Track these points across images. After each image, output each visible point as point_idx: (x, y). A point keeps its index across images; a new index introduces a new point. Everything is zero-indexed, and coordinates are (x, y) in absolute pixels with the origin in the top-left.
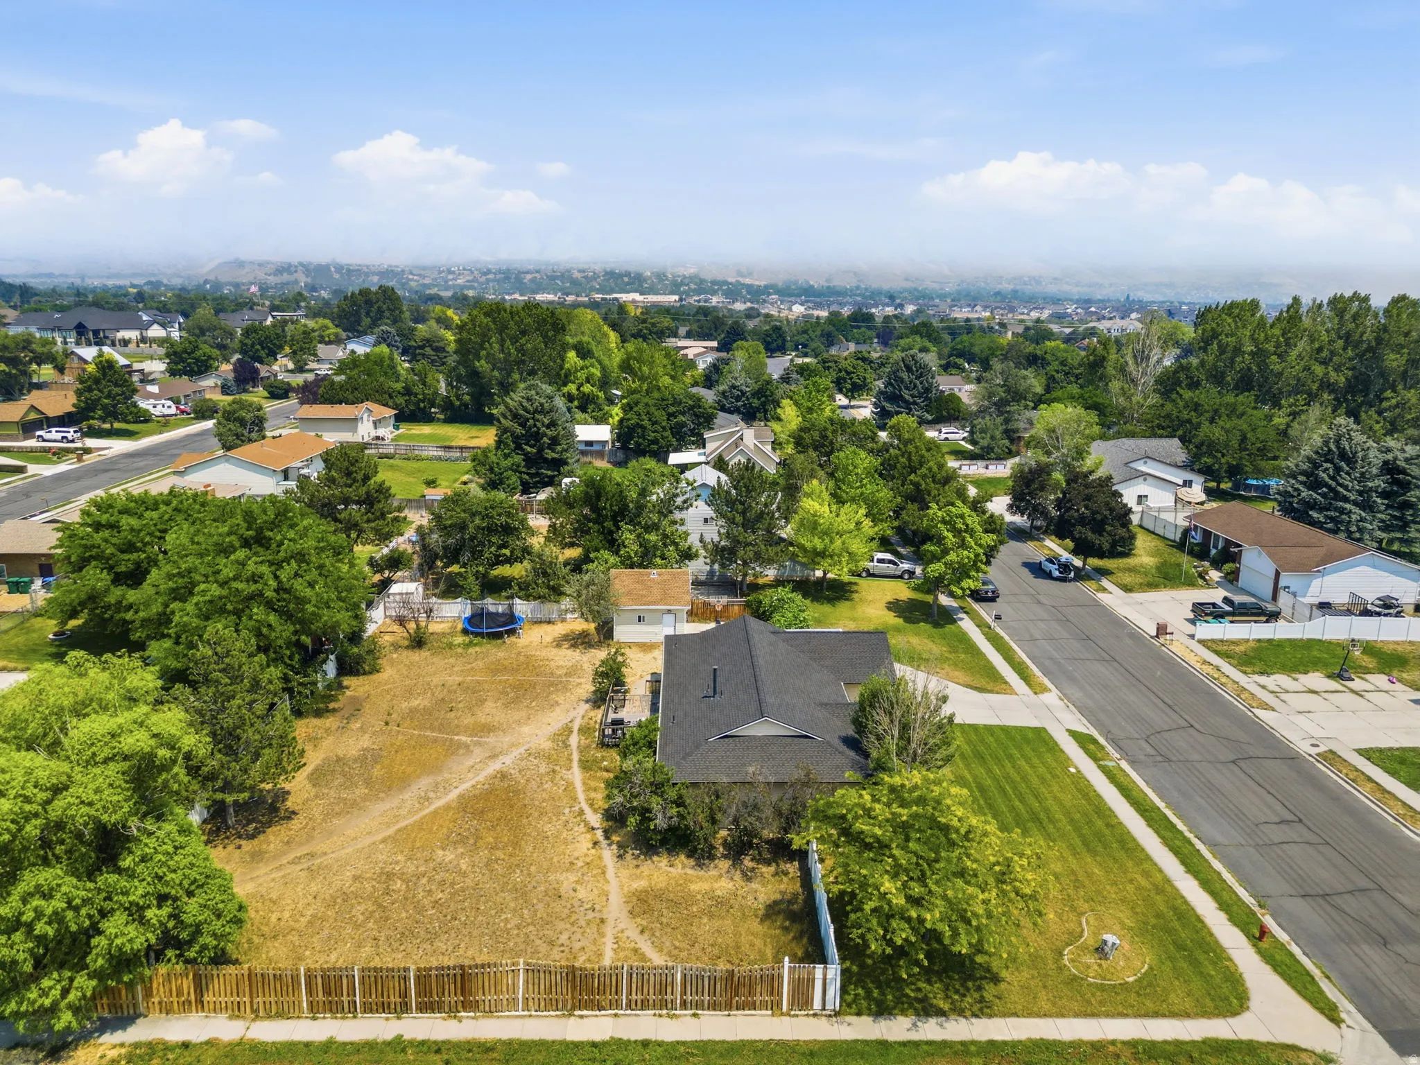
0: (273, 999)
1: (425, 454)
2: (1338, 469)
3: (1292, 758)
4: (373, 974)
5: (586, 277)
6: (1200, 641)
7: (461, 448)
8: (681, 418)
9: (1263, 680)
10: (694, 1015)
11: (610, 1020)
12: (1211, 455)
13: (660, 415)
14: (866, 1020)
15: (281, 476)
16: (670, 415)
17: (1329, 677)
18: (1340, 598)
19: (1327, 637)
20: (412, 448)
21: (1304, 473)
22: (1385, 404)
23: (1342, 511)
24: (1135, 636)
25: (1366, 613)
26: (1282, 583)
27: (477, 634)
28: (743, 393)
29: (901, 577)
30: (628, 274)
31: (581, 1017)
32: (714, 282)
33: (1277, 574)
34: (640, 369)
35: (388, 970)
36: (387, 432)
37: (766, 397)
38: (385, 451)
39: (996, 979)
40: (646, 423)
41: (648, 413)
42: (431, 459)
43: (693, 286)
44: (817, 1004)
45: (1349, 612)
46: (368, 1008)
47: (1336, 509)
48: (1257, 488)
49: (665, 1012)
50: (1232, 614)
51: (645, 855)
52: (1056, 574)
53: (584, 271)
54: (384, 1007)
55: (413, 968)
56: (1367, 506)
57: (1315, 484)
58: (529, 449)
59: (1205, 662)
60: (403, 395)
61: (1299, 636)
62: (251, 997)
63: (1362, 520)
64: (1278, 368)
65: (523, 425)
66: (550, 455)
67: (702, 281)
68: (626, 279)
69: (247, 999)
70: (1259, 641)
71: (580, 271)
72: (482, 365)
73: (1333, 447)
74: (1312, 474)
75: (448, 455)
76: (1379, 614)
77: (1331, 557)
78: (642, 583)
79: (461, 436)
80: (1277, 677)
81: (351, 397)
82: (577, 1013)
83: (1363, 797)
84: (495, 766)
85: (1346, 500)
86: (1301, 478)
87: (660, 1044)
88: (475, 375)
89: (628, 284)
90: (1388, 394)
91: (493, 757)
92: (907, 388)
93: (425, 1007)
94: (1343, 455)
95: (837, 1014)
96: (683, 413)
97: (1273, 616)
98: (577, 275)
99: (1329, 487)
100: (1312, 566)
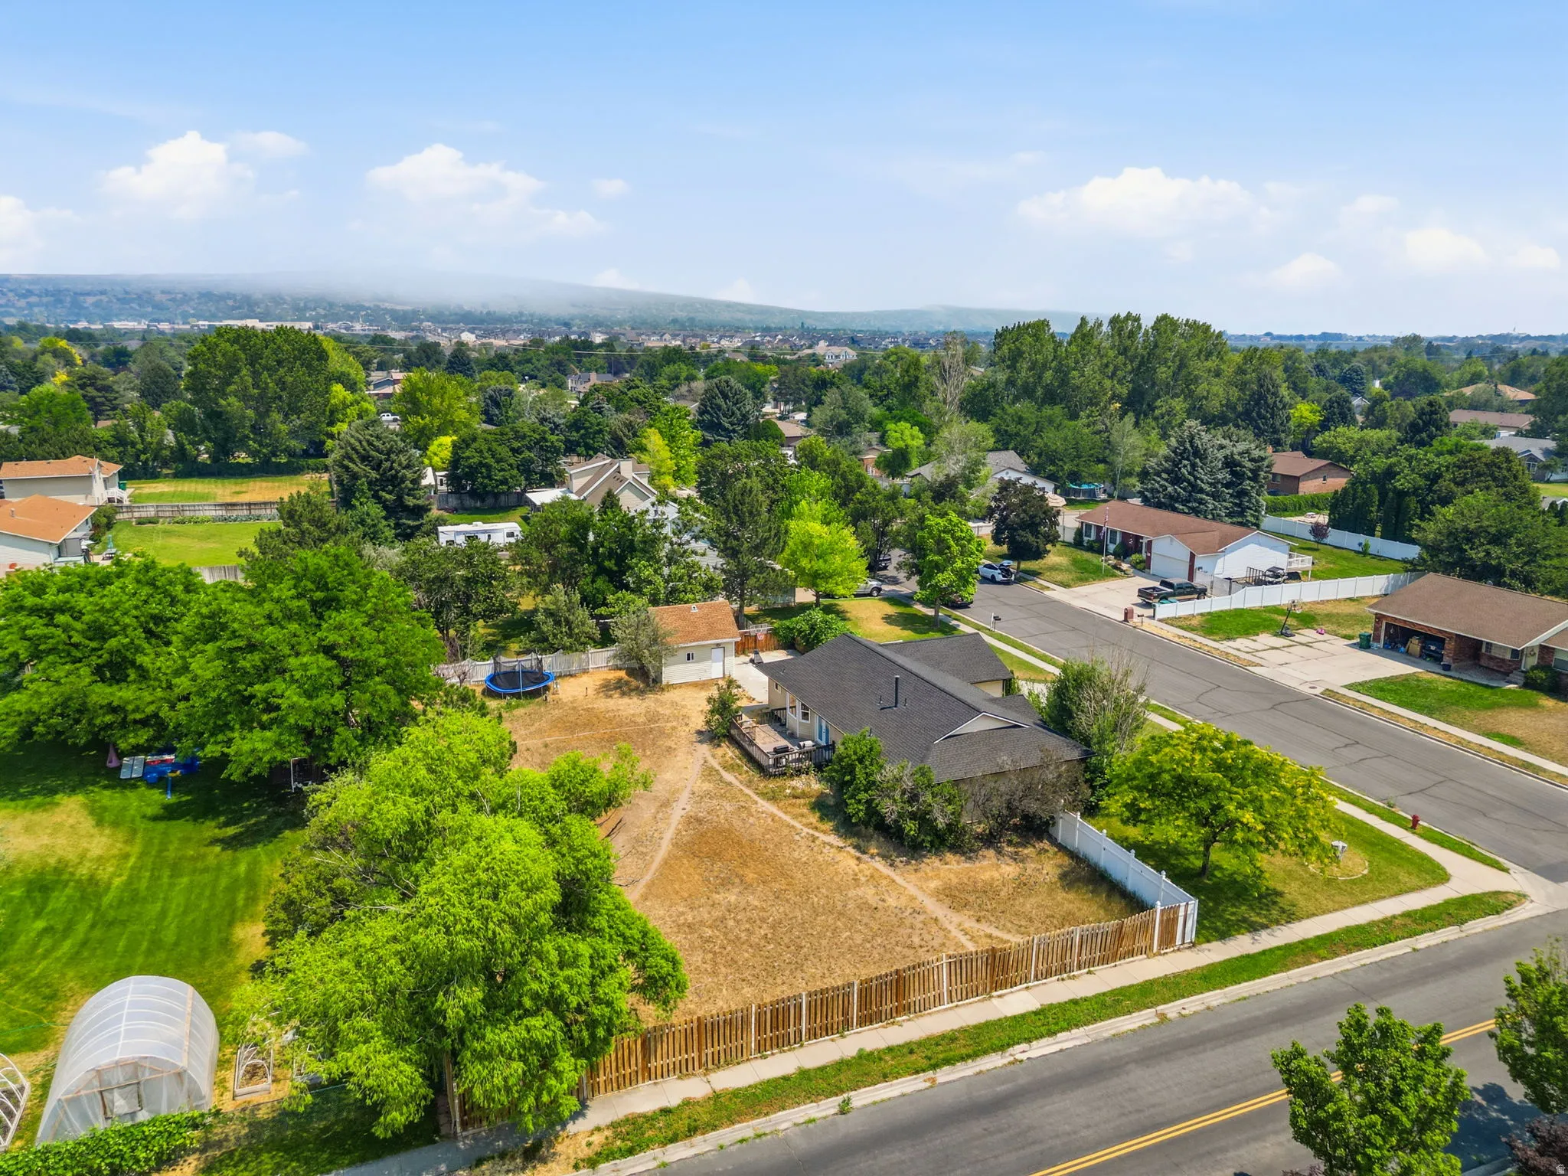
0: (722, 1046)
1: (200, 514)
2: (1194, 466)
3: (1306, 699)
4: (819, 996)
5: (173, 300)
6: (1161, 620)
7: (249, 504)
8: (527, 454)
9: (1231, 643)
10: (1089, 972)
11: (1025, 993)
12: (1053, 463)
13: (503, 451)
14: (1216, 945)
15: (55, 552)
16: (516, 451)
17: (1276, 635)
18: (1240, 573)
19: (1247, 606)
20: (181, 509)
21: (1166, 471)
22: (1157, 412)
23: (1201, 502)
24: (1108, 622)
25: (1259, 582)
26: (1196, 565)
27: (518, 696)
28: (557, 426)
29: (870, 595)
30: (229, 296)
31: (1000, 996)
32: (348, 307)
33: (1192, 557)
34: (429, 402)
35: (833, 989)
36: (115, 492)
37: (586, 429)
38: (144, 515)
39: (1280, 894)
40: (491, 461)
41: (490, 449)
42: (214, 520)
43: (322, 312)
44: (1178, 941)
45: (1248, 584)
46: (813, 1034)
47: (1195, 500)
48: (1085, 492)
49: (1065, 976)
50: (1173, 595)
51: (913, 858)
52: (1000, 578)
53: (169, 293)
54: (827, 1030)
55: (857, 983)
56: (1215, 496)
57: (1176, 480)
58: (388, 496)
59: (1179, 637)
60: (115, 446)
61: (1227, 607)
62: (700, 1050)
63: (1215, 508)
64: (1077, 382)
65: (377, 467)
66: (410, 501)
67: (331, 305)
68: (230, 303)
69: (695, 1055)
70: (1202, 615)
71: (163, 292)
72: (232, 403)
73: (1188, 445)
74: (1172, 471)
75: (234, 514)
76: (1271, 583)
77: (1225, 541)
78: (684, 619)
79: (220, 492)
80: (1239, 640)
81: (39, 451)
82: (995, 994)
83: (1374, 718)
84: (677, 814)
85: (1201, 491)
86: (1164, 476)
87: (1086, 1000)
88: (216, 416)
89: (234, 308)
90: (1158, 403)
91: (666, 804)
92: (725, 415)
93: (866, 1020)
94: (1197, 453)
95: (1193, 945)
96: (530, 449)
97: (1201, 593)
98: (159, 297)
99: (1188, 481)
100: (1218, 547)
